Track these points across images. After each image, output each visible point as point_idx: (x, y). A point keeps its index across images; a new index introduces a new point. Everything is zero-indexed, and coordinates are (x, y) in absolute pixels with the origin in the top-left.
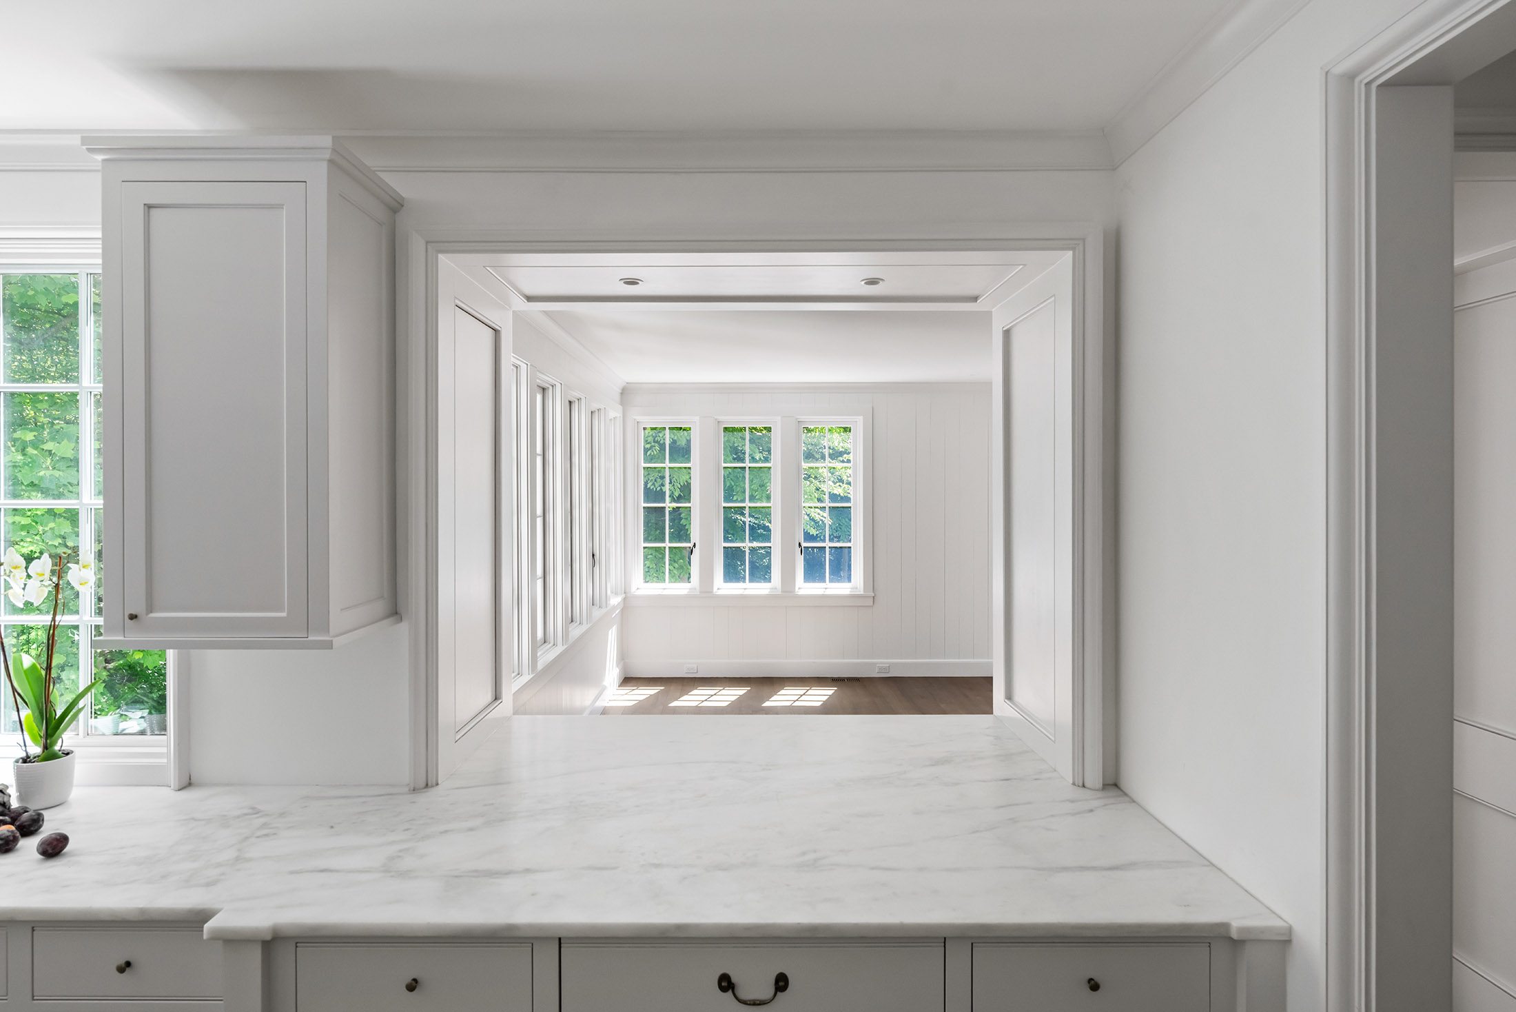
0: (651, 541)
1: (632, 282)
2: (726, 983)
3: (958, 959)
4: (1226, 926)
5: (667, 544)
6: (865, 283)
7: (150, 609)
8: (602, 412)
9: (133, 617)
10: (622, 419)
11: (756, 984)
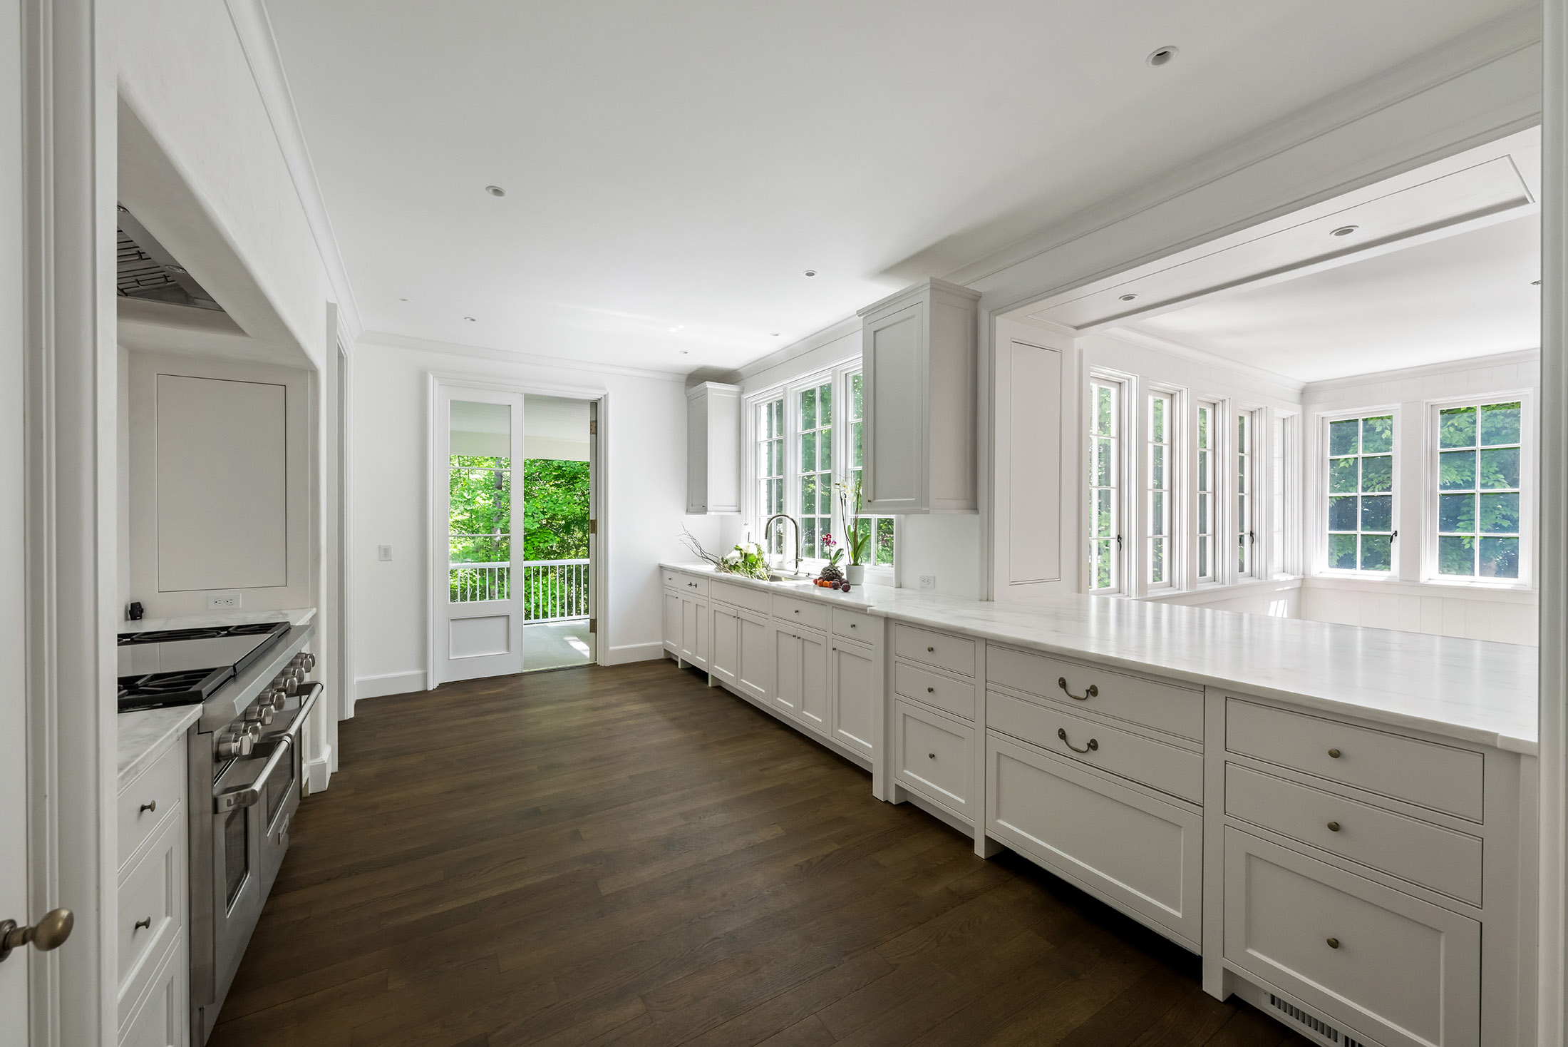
0: (1339, 528)
1: (1129, 298)
2: (1063, 683)
3: (1215, 703)
4: (1494, 736)
5: (1359, 532)
6: (1336, 234)
7: (874, 499)
8: (1264, 411)
9: (869, 501)
10: (1301, 417)
11: (1078, 688)
